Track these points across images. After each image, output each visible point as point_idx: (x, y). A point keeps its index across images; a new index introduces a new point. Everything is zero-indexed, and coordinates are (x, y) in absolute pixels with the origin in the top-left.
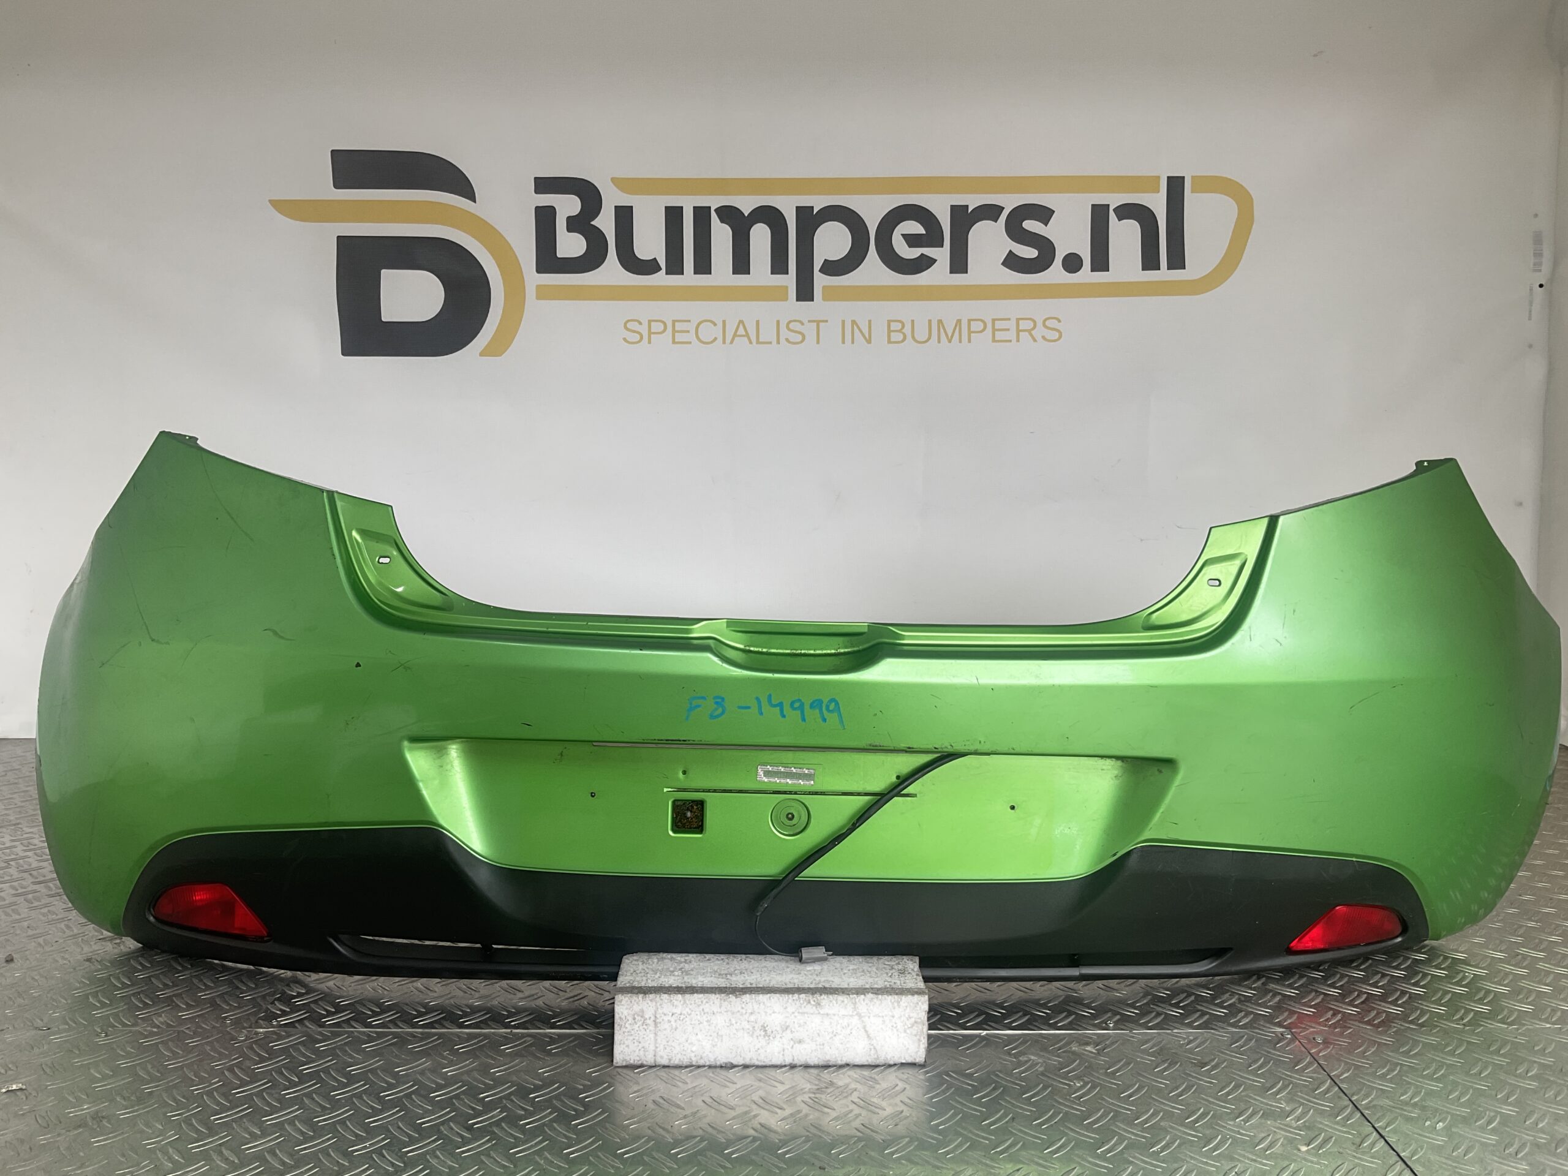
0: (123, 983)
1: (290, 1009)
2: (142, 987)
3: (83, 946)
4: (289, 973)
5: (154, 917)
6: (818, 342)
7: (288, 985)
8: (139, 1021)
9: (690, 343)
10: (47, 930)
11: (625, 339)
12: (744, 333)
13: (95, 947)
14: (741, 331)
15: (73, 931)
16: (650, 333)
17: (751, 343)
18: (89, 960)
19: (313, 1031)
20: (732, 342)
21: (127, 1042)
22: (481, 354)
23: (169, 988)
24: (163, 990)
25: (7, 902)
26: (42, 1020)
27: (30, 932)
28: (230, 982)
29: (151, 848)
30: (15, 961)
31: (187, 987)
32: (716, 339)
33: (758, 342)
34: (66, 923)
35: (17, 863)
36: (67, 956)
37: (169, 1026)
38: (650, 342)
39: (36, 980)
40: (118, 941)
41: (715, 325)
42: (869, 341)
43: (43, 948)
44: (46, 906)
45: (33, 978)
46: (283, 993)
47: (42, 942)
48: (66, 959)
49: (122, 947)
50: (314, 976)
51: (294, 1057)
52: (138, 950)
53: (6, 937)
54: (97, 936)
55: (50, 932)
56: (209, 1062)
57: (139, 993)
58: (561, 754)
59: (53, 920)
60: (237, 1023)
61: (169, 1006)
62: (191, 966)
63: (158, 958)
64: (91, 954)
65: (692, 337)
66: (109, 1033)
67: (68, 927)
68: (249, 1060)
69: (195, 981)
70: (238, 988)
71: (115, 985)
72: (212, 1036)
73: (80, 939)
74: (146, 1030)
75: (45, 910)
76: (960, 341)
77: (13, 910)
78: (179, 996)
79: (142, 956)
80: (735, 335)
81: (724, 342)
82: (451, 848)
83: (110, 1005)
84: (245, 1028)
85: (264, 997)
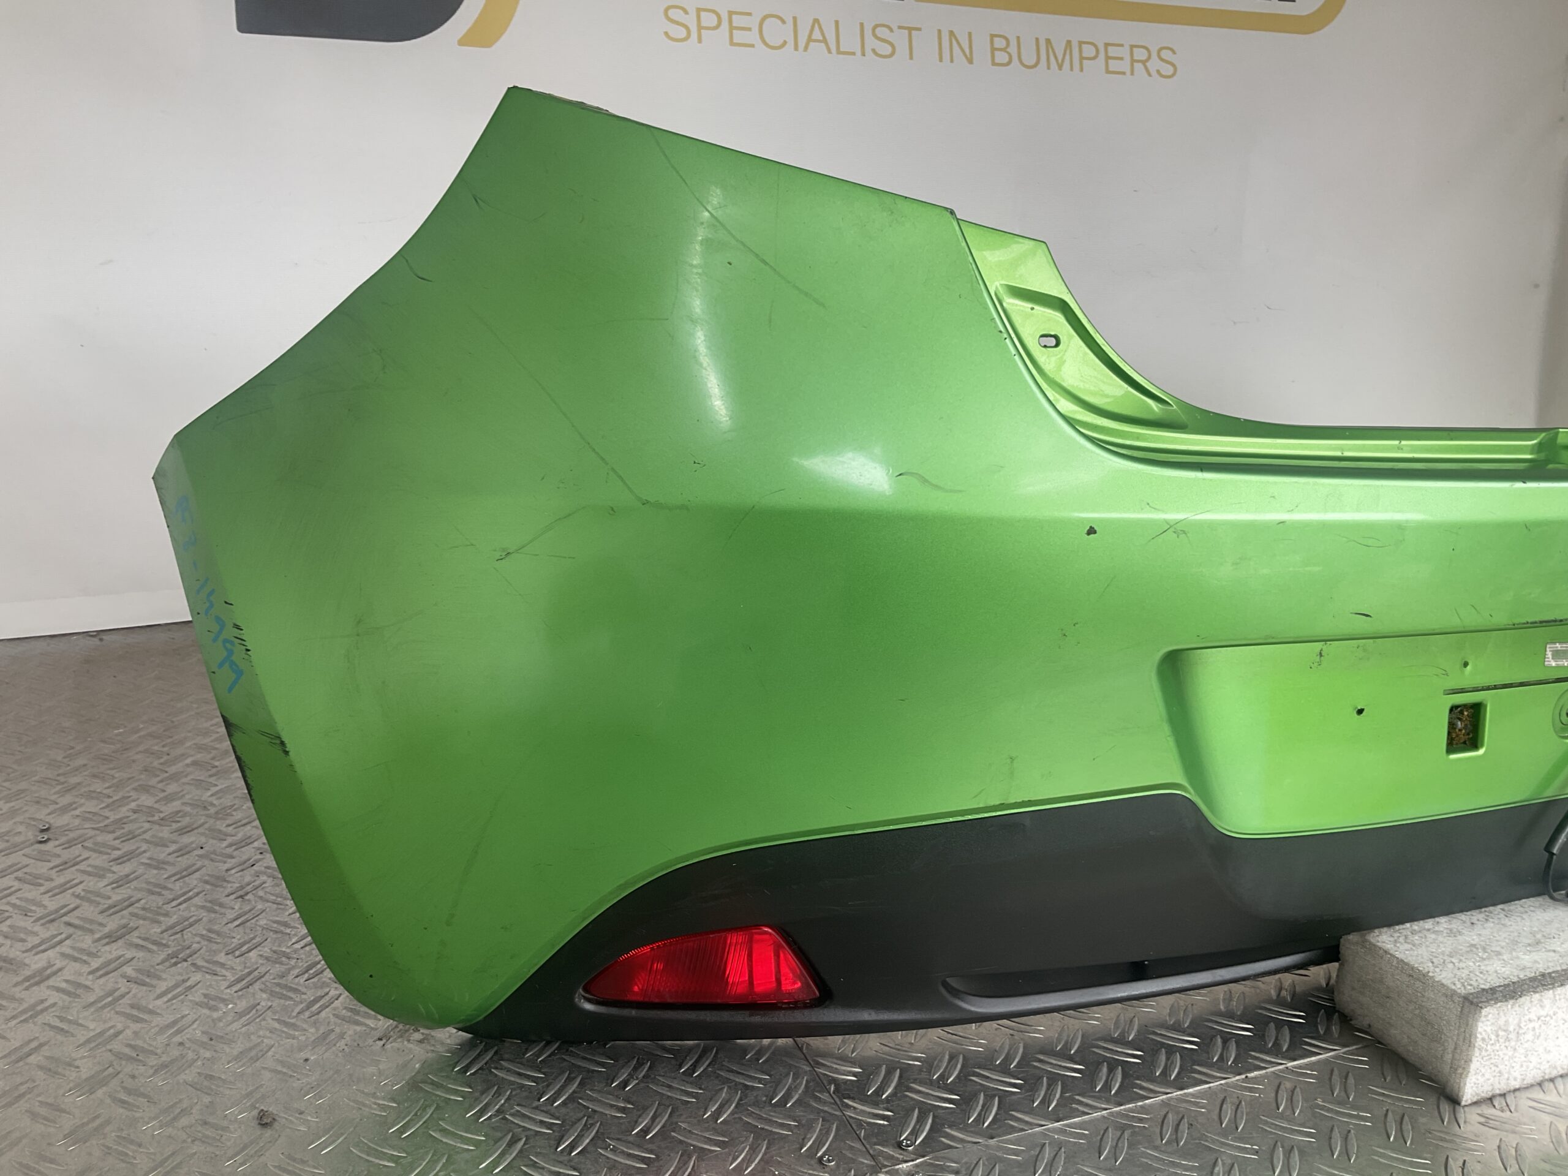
6: (911, 58)
9: (752, 46)
11: (666, 33)
12: (821, 38)
14: (817, 35)
16: (700, 28)
17: (830, 51)
20: (806, 49)
22: (461, 43)
32: (785, 43)
33: (839, 52)
38: (700, 41)
41: (784, 22)
42: (970, 61)
65: (753, 37)
76: (1072, 69)
80: (810, 39)
81: (796, 48)
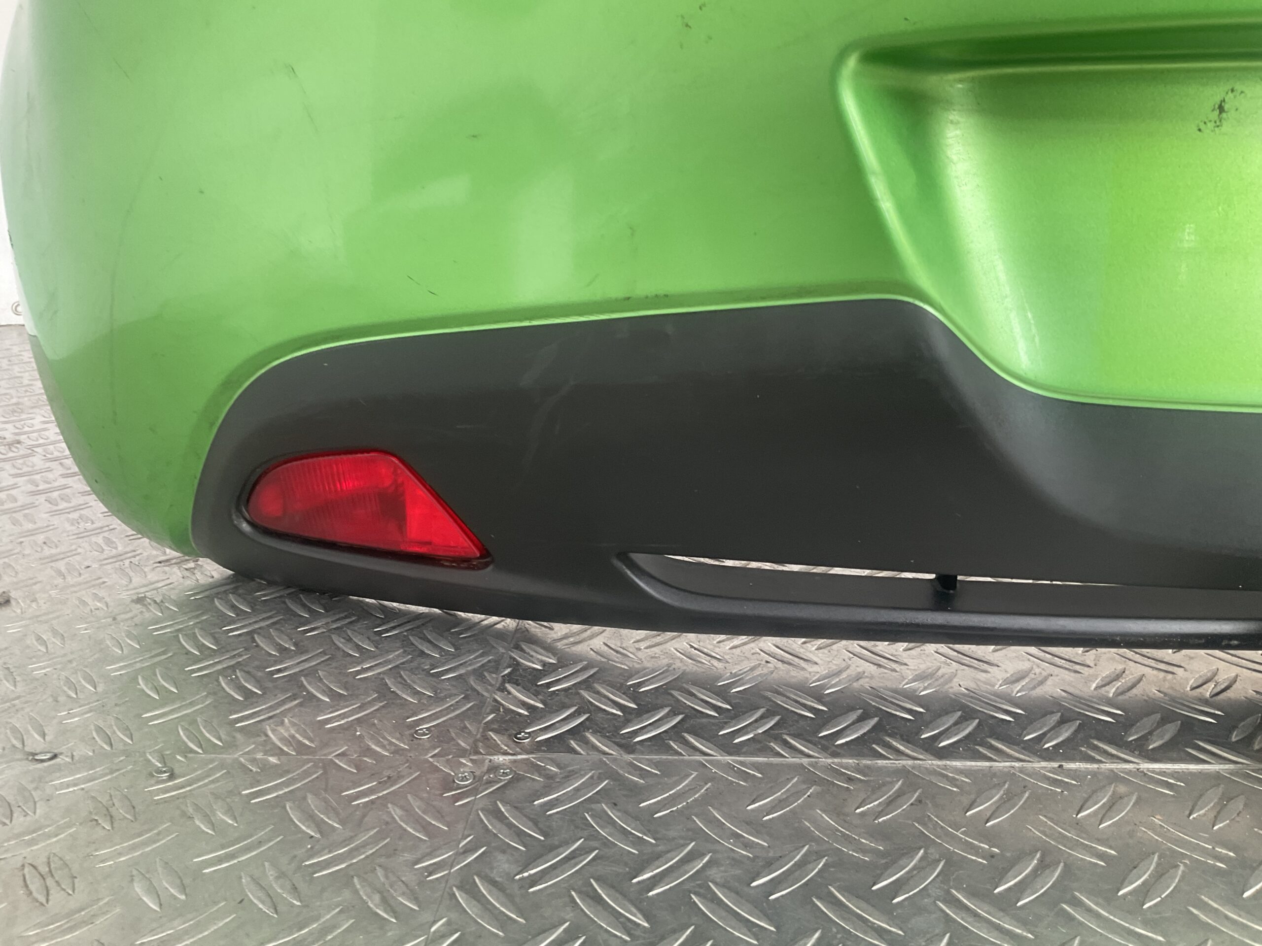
0: (201, 647)
1: (543, 702)
2: (240, 655)
3: (132, 574)
4: (510, 623)
5: (248, 522)
7: (518, 647)
8: (238, 736)
10: (74, 547)
13: (152, 577)
15: (116, 548)
18: (140, 600)
19: (615, 760)
21: (217, 797)
23: (291, 658)
24: (281, 662)
25: (19, 504)
26: (44, 735)
27: (47, 552)
28: (405, 643)
29: (228, 384)
30: (13, 602)
31: (324, 653)
34: (106, 534)
35: (45, 450)
36: (102, 593)
37: (301, 749)
39: (44, 643)
40: (191, 565)
43: (64, 578)
44: (76, 509)
45: (39, 639)
46: (516, 665)
47: (63, 569)
48: (100, 600)
49: (198, 575)
50: (560, 629)
51: (606, 843)
52: (228, 581)
53: (6, 560)
54: (157, 556)
55: (79, 550)
56: (407, 856)
57: (233, 668)
58: (1221, 109)
59: (86, 531)
60: (441, 735)
61: (294, 697)
62: (326, 611)
63: (263, 595)
64: (143, 590)
66: (177, 771)
67: (108, 542)
68: (504, 852)
69: (339, 642)
70: (422, 653)
71: (188, 653)
72: (400, 777)
73: (127, 562)
74: (254, 761)
75: (75, 515)
77: (25, 516)
78: (311, 673)
79: (234, 591)
82: (943, 350)
83: (179, 697)
84: (463, 753)
85: (479, 674)
